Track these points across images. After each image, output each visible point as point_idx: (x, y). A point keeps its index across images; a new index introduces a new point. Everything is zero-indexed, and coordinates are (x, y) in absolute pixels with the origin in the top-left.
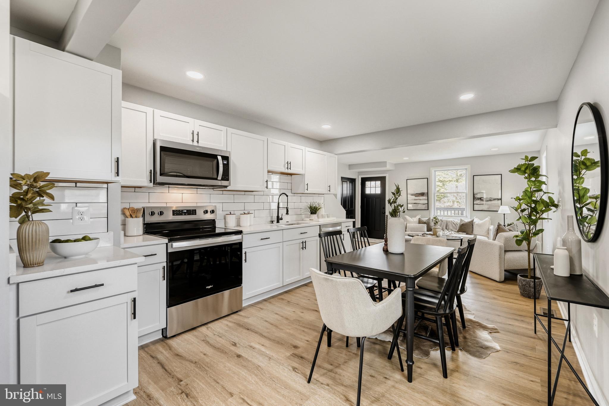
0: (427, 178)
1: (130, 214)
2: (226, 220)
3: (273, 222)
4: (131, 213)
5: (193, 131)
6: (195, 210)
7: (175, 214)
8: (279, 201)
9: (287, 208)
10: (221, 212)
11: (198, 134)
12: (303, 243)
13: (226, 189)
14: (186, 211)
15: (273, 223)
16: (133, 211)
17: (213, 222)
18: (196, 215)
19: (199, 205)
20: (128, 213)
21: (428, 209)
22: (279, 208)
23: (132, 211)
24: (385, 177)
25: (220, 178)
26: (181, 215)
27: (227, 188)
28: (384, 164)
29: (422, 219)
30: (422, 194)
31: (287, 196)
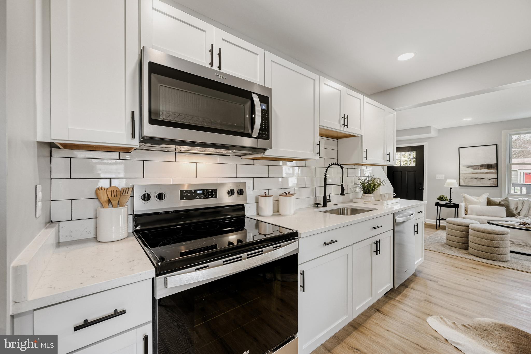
0: (497, 145)
1: (109, 199)
2: (260, 205)
3: (319, 205)
4: (110, 197)
5: (212, 46)
6: (216, 190)
7: (185, 196)
8: (326, 174)
9: (342, 185)
10: (252, 192)
11: (219, 55)
12: (377, 243)
13: (263, 155)
14: (201, 192)
15: (318, 207)
16: (115, 193)
17: (241, 208)
18: (217, 197)
19: (221, 181)
20: (104, 198)
21: (498, 186)
22: (327, 185)
23: (113, 193)
24: (423, 146)
25: (255, 134)
26: (194, 198)
27: (264, 152)
28: (427, 129)
29: (491, 198)
30: (489, 166)
31: (342, 168)
